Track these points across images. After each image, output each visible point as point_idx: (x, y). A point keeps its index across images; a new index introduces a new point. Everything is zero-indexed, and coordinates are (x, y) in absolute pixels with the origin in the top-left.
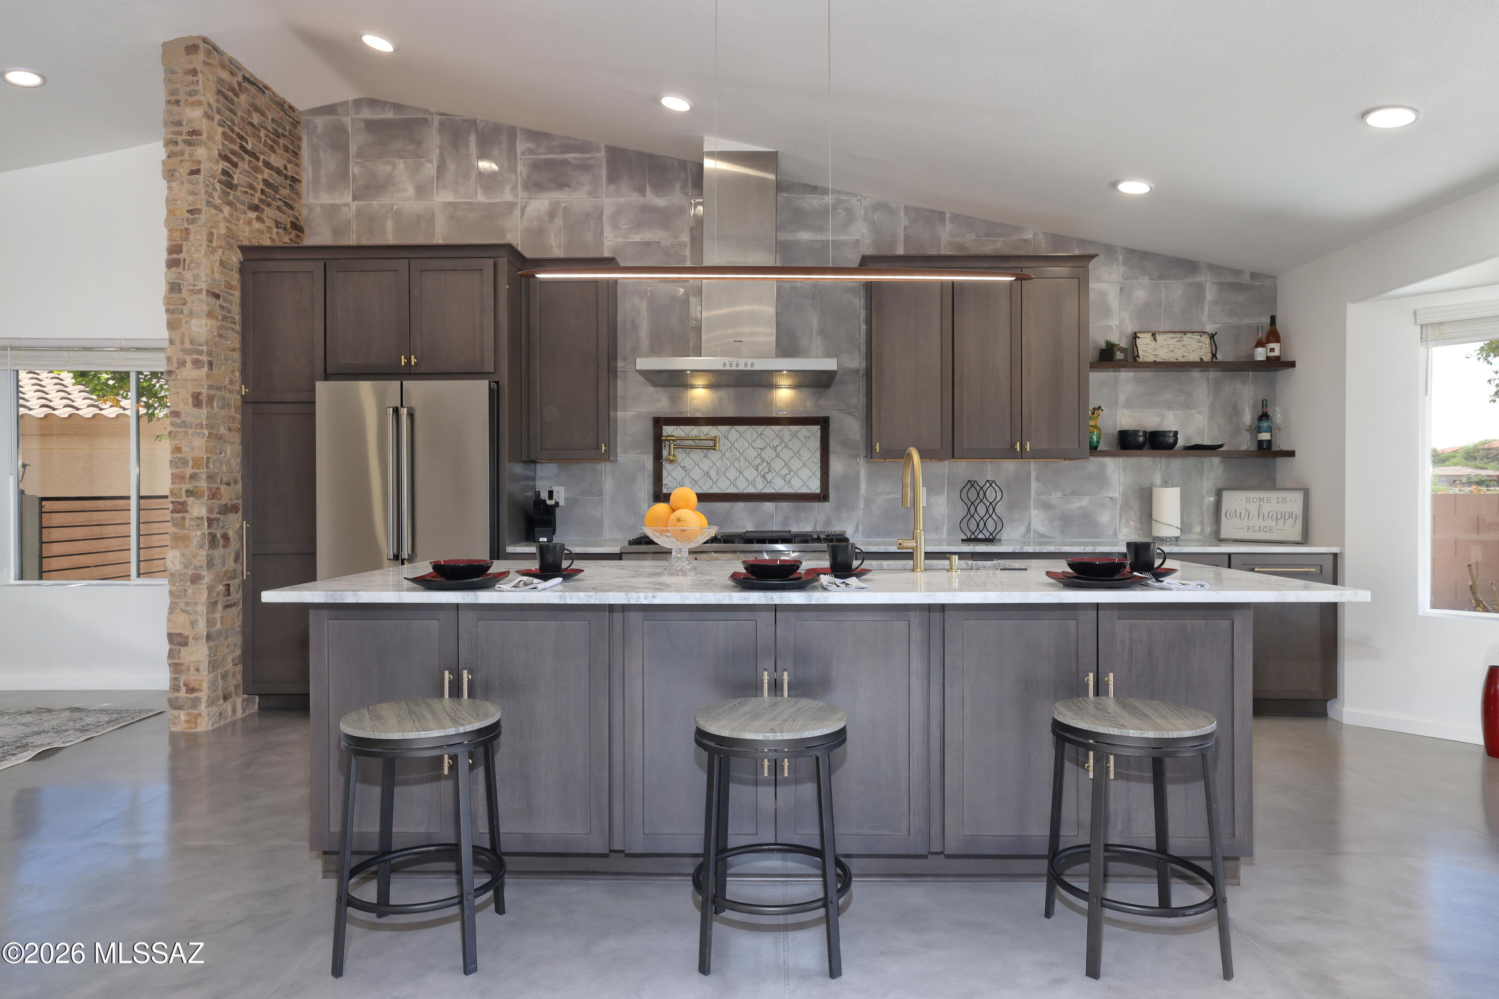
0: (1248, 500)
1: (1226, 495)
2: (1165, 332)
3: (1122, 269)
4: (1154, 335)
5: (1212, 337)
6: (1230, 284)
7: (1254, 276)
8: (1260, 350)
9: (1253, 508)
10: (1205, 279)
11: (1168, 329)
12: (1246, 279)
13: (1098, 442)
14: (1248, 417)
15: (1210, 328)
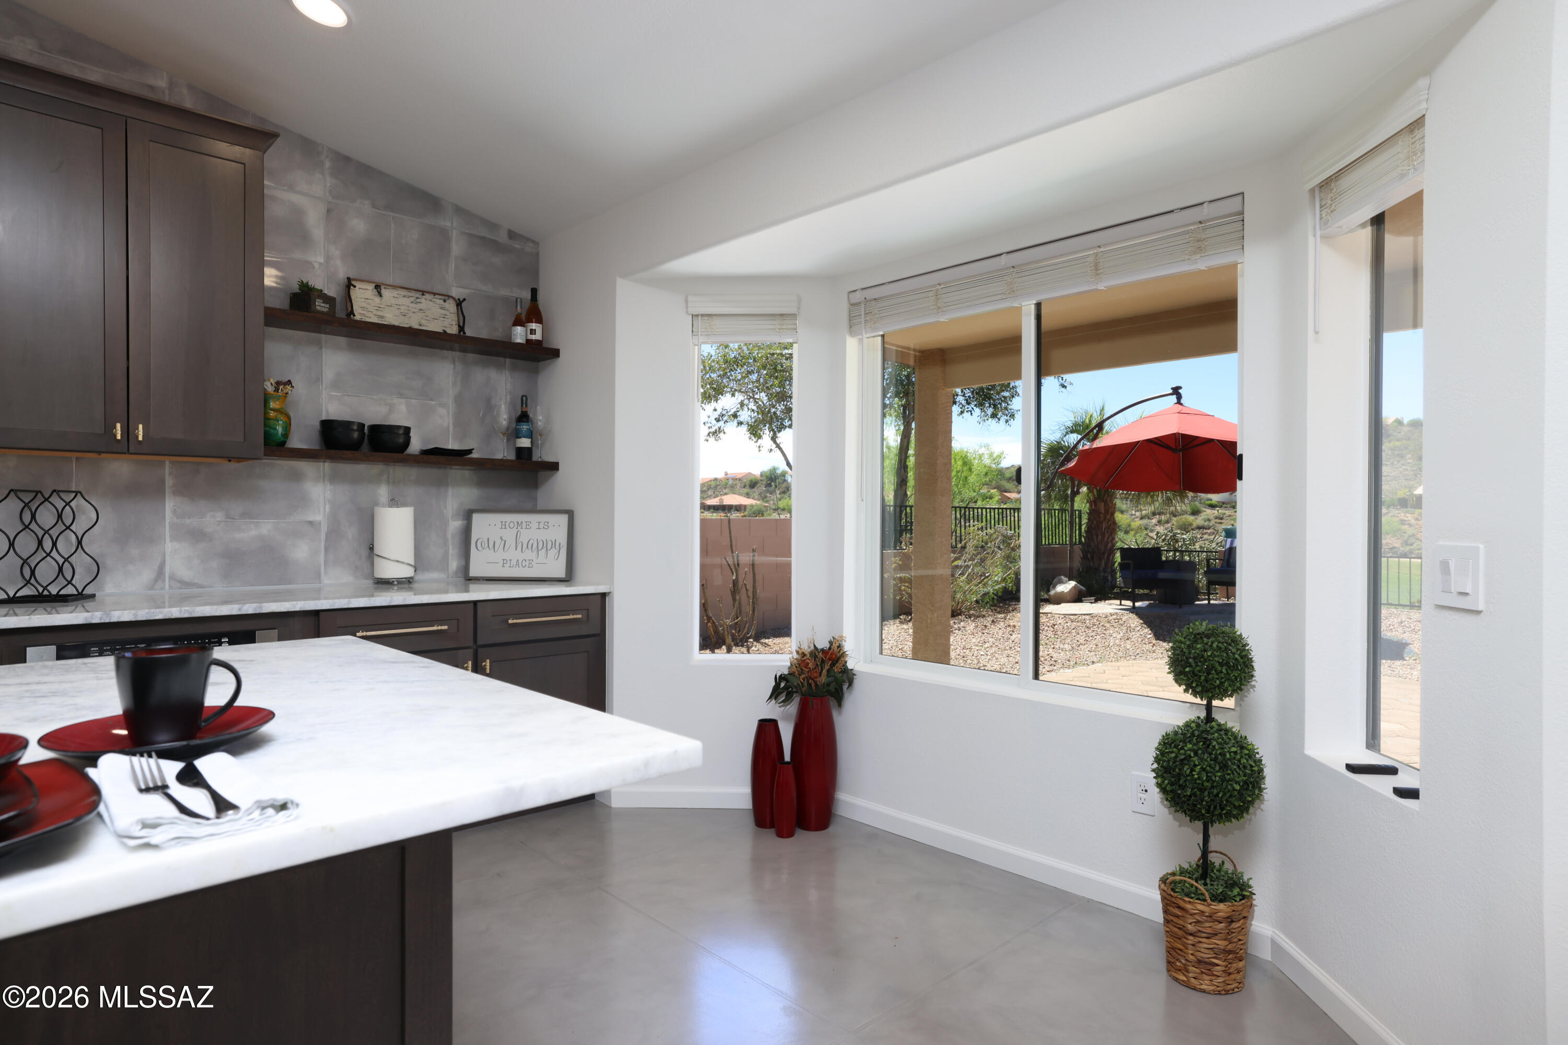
0: (504, 526)
1: (476, 517)
2: (394, 287)
3: (329, 181)
4: (378, 287)
5: (459, 303)
6: (483, 238)
7: (512, 235)
8: (519, 329)
9: (509, 535)
10: (448, 222)
11: (398, 282)
12: (503, 238)
13: (286, 435)
14: (504, 417)
15: (456, 292)
